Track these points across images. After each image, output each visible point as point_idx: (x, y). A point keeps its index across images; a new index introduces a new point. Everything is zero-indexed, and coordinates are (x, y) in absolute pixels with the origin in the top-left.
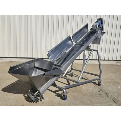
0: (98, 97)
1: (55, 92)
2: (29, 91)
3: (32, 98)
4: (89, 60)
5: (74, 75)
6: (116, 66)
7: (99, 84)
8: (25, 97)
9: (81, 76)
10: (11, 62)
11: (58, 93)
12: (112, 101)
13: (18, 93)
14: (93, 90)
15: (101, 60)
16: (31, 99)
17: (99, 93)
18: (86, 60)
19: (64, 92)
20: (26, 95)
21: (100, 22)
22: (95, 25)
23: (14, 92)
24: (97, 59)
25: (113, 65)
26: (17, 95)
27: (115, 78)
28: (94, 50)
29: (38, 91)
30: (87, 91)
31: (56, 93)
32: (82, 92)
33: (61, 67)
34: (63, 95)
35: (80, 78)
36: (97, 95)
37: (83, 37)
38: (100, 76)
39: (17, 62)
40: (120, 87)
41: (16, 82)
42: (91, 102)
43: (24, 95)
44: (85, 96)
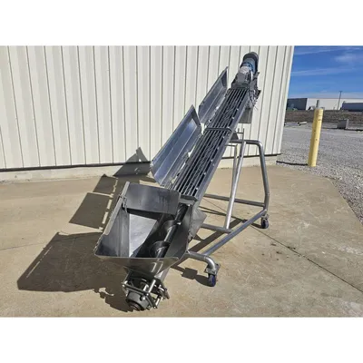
2: (126, 282)
7: (264, 226)
8: (102, 295)
9: (230, 214)
14: (258, 244)
16: (137, 306)
17: (275, 248)
19: (209, 266)
20: (103, 290)
22: (245, 72)
23: (63, 287)
25: (256, 166)
26: (75, 293)
28: (249, 142)
29: (154, 281)
30: (246, 248)
32: (236, 253)
34: (209, 275)
35: (229, 218)
36: (276, 257)
37: (217, 108)
38: (265, 205)
40: (307, 225)
41: (45, 250)
42: (274, 277)
43: (97, 291)
44: (250, 263)
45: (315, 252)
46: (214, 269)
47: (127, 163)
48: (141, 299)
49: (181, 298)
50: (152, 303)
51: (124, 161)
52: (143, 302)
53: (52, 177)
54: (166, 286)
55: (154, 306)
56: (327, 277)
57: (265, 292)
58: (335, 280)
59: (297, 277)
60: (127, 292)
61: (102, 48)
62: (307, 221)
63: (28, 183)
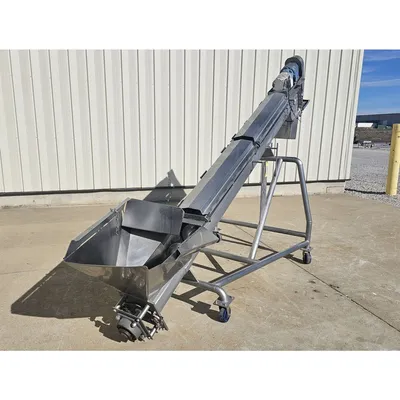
0: (317, 301)
1: (185, 298)
2: (118, 307)
3: (130, 329)
4: (278, 183)
5: (224, 237)
6: (328, 200)
7: (305, 260)
8: (98, 324)
9: (257, 242)
10: (6, 208)
11: (195, 299)
12: (359, 310)
13: (72, 315)
14: (294, 280)
15: (307, 182)
16: (127, 333)
17: (313, 286)
18: (268, 184)
19: (220, 299)
20: (99, 319)
21: (295, 67)
22: (283, 79)
23: (58, 314)
24: (298, 180)
25: (318, 194)
27: (339, 237)
28: (286, 160)
29: (148, 307)
30: (277, 284)
31: (192, 303)
32: (264, 289)
33: (206, 221)
34: (220, 308)
35: (256, 246)
36: (311, 296)
38: (306, 235)
39: (25, 206)
40: (362, 262)
41: (48, 276)
42: (302, 317)
43: (92, 319)
44: (277, 300)
45: (363, 292)
46: (226, 301)
47: (156, 188)
48: (131, 326)
49: (184, 333)
50: (146, 332)
51: (154, 186)
52: (134, 329)
53: (73, 202)
54: (162, 314)
55: (148, 336)
56: (370, 320)
57: (286, 332)
58: (379, 324)
59: (331, 318)
60: (118, 318)
61: (131, 52)
62: (364, 258)
63: (47, 209)
